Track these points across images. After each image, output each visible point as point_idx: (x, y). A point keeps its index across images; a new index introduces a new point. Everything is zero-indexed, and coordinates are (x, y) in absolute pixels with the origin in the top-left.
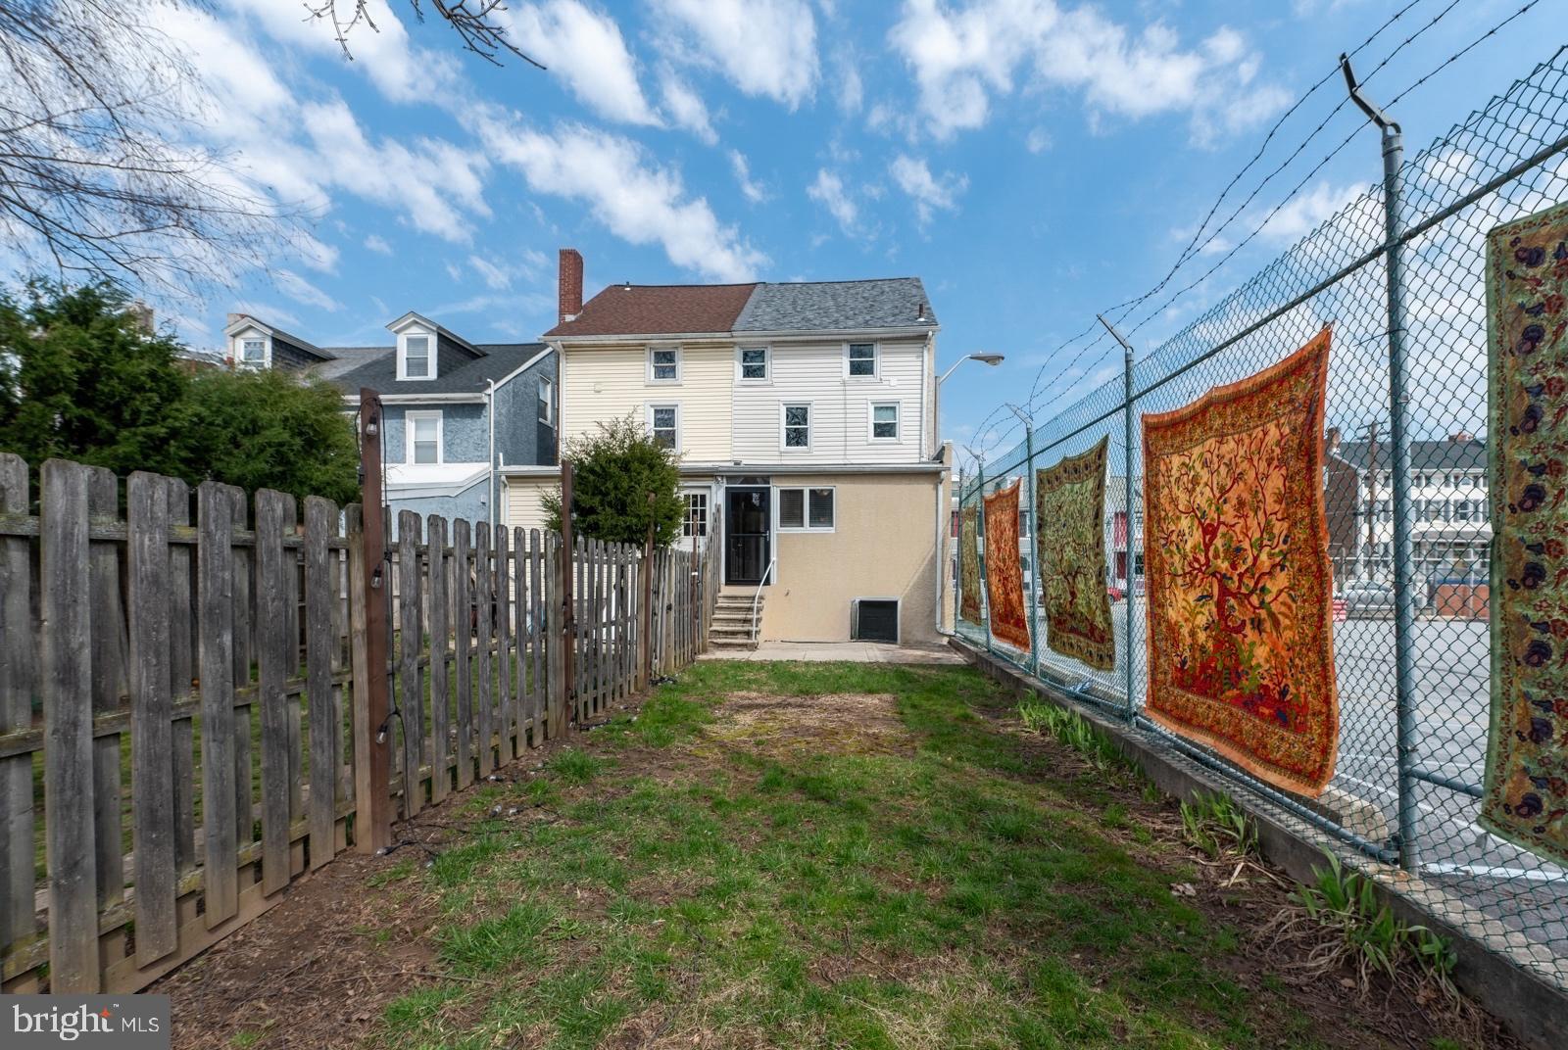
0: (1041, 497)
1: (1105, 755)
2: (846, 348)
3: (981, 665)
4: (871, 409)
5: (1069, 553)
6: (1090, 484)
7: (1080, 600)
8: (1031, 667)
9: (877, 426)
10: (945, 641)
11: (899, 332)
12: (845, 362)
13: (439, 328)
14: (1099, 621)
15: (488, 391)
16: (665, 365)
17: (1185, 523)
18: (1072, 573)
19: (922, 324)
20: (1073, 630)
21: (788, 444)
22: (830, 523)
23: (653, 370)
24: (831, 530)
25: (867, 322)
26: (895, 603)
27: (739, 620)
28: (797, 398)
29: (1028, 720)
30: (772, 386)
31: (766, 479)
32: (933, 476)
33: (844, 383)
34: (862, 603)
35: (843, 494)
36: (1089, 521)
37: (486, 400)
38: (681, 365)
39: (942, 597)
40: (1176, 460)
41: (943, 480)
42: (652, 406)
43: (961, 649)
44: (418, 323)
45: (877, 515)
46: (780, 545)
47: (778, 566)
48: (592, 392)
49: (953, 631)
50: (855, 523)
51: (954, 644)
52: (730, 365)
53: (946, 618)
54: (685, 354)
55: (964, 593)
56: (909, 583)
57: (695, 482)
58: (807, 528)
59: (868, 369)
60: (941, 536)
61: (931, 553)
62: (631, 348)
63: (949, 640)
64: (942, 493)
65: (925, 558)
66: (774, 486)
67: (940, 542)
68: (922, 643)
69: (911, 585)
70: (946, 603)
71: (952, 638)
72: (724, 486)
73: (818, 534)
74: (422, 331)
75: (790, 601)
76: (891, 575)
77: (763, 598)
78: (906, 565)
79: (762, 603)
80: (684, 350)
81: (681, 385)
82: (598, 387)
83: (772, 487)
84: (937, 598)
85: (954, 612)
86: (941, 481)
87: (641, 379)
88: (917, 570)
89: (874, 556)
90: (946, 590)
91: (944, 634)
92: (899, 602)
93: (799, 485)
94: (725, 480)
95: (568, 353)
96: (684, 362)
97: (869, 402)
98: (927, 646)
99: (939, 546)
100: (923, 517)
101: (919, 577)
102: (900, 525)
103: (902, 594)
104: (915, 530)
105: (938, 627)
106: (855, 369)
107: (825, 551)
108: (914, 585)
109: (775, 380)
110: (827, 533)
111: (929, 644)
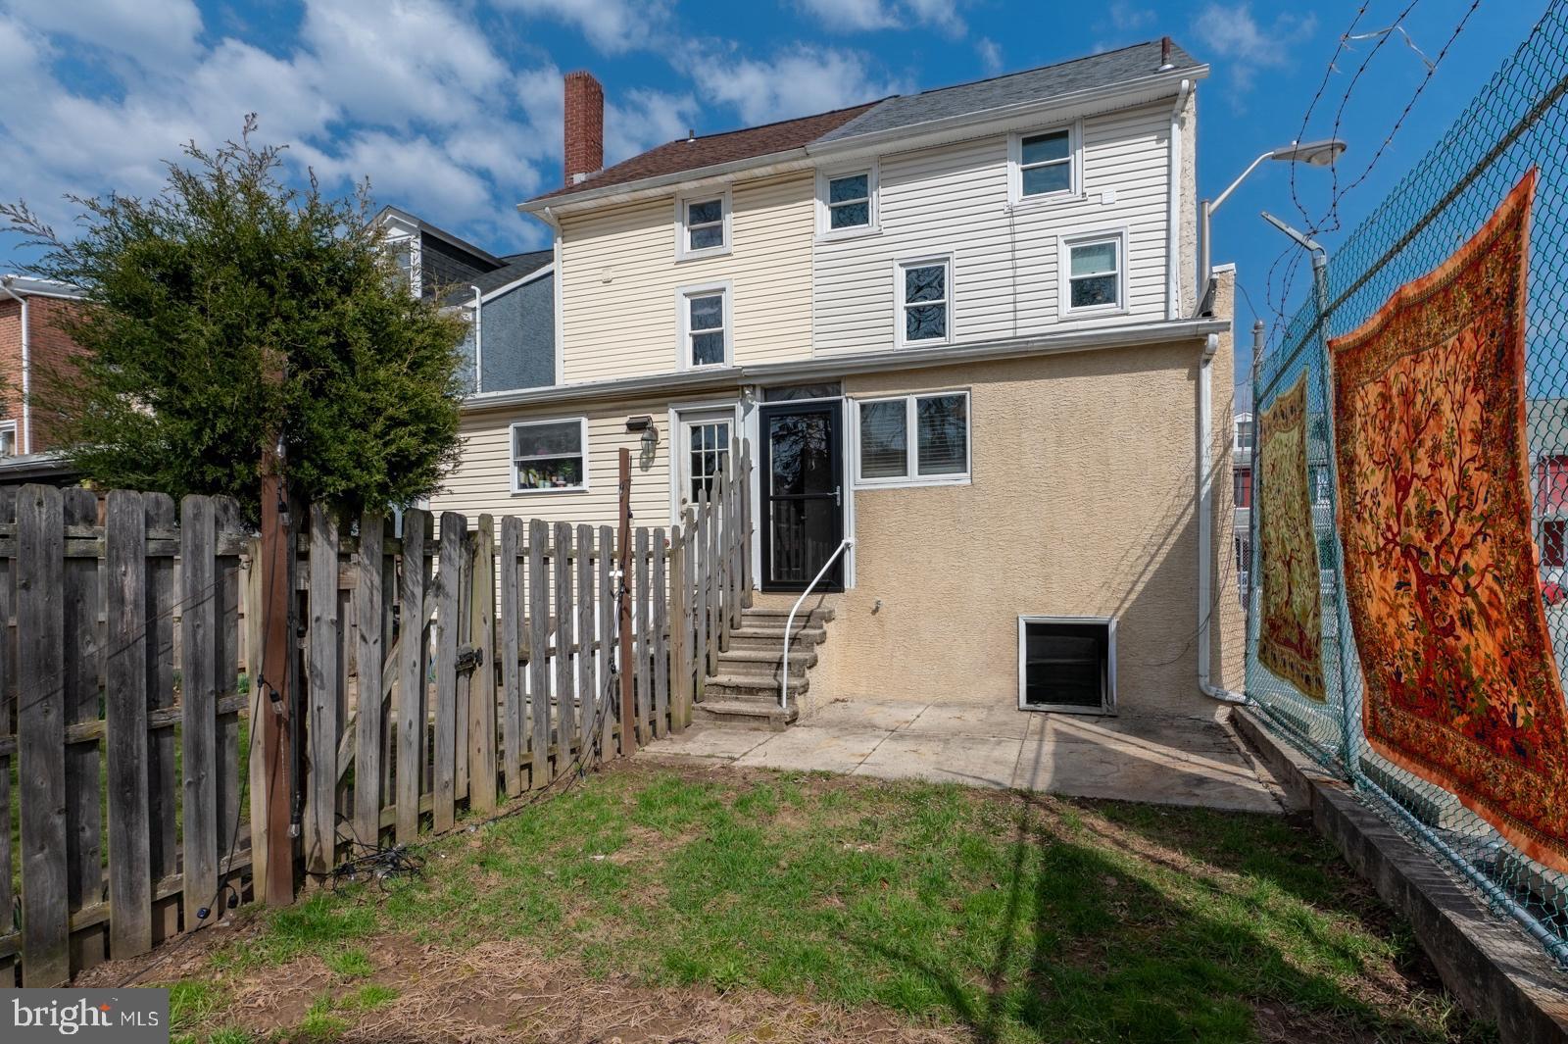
2: (1018, 147)
4: (1066, 252)
9: (1077, 286)
10: (1222, 715)
11: (1117, 94)
12: (1015, 170)
15: (471, 304)
16: (707, 226)
19: (1165, 73)
21: (910, 336)
22: (961, 463)
23: (688, 236)
24: (962, 479)
28: (922, 251)
31: (837, 385)
32: (1193, 347)
33: (1011, 212)
35: (986, 406)
37: (468, 316)
38: (730, 222)
41: (1212, 354)
42: (686, 295)
43: (1263, 755)
44: (397, 222)
45: (1059, 443)
46: (861, 512)
47: (857, 554)
48: (601, 283)
49: (1242, 689)
50: (1010, 461)
51: (1245, 735)
52: (809, 208)
53: (1224, 664)
54: (736, 201)
55: (1268, 608)
56: (1135, 583)
57: (708, 402)
58: (914, 477)
59: (1058, 179)
60: (1210, 481)
61: (1186, 520)
62: (654, 204)
63: (1232, 719)
64: (1209, 383)
65: (1172, 530)
66: (847, 398)
67: (1207, 494)
68: (1170, 721)
69: (1140, 587)
70: (1223, 629)
71: (1240, 709)
72: (757, 405)
73: (936, 487)
74: (404, 233)
75: (881, 624)
76: (1093, 570)
77: (829, 618)
78: (1127, 547)
79: (821, 627)
80: (735, 195)
81: (729, 254)
82: (610, 274)
83: (844, 400)
84: (1202, 620)
85: (1242, 649)
86: (1207, 357)
87: (671, 253)
88: (1153, 557)
89: (1053, 528)
90: (1223, 601)
91: (1219, 697)
92: (1112, 628)
93: (898, 392)
94: (758, 392)
95: (565, 227)
96: (733, 215)
97: (1061, 241)
98: (1178, 727)
99: (1205, 504)
100: (1165, 442)
101: (1157, 573)
102: (1111, 461)
103: (1118, 609)
104: (1146, 469)
105: (1204, 681)
106: (1033, 183)
107: (949, 521)
108: (1146, 589)
109: (885, 224)
110: (954, 486)
111: (1186, 727)
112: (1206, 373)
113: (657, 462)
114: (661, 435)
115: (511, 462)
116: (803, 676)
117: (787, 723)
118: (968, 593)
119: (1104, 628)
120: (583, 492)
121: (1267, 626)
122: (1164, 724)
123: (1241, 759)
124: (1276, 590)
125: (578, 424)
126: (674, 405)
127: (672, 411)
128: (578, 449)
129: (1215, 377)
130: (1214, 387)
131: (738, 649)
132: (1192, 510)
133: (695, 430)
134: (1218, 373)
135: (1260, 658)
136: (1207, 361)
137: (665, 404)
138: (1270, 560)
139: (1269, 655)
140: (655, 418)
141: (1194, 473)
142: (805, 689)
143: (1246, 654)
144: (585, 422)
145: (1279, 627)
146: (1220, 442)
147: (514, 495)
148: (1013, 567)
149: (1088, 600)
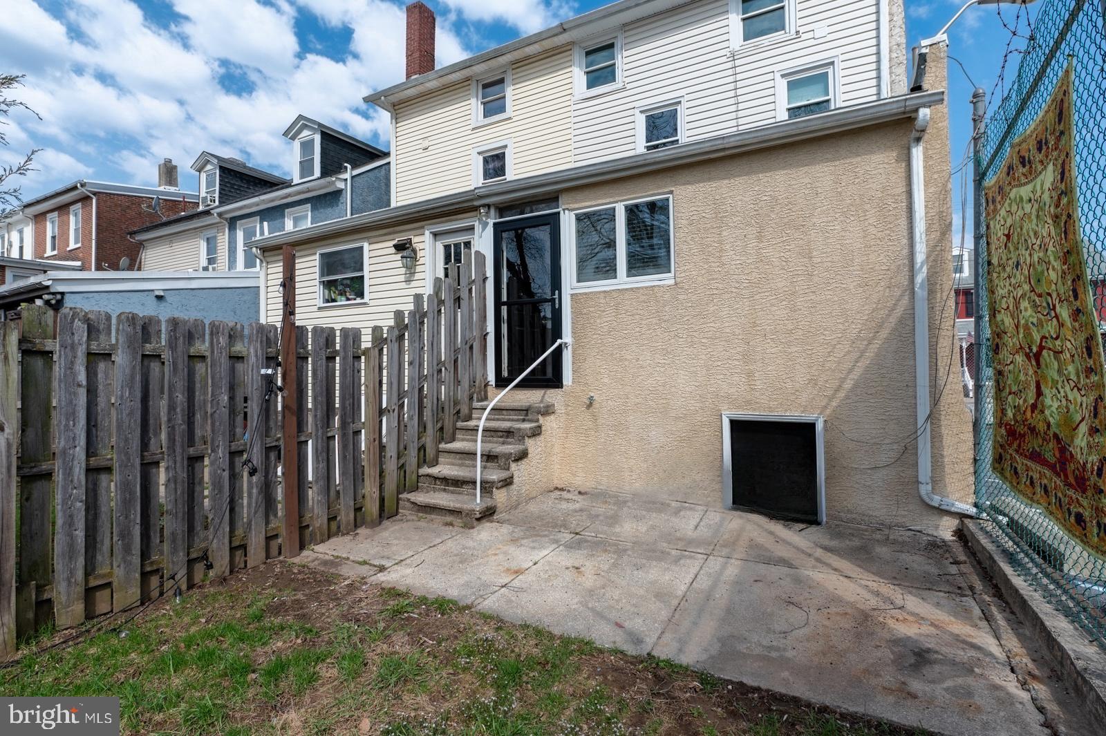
9: (794, 113)
13: (320, 125)
15: (343, 176)
16: (494, 98)
22: (665, 264)
23: (481, 108)
24: (666, 279)
26: (810, 428)
28: (657, 98)
30: (624, 89)
31: (555, 200)
33: (733, 57)
37: (341, 185)
38: (510, 92)
39: (932, 417)
41: (923, 131)
42: (479, 153)
43: (1007, 603)
44: (306, 126)
45: (760, 238)
46: (576, 314)
47: (573, 352)
48: (421, 151)
49: (972, 499)
50: (712, 259)
51: (979, 563)
52: (569, 75)
53: (948, 469)
54: (514, 77)
55: (1003, 411)
56: (843, 380)
57: (454, 223)
58: (623, 279)
59: (774, 23)
60: (925, 269)
61: (899, 311)
62: (457, 86)
63: (960, 534)
64: (921, 164)
65: (883, 323)
66: (564, 210)
67: (922, 283)
68: (886, 531)
69: (848, 385)
70: (944, 431)
71: (970, 524)
72: (491, 222)
73: (642, 288)
74: (310, 133)
75: (595, 418)
76: (798, 367)
77: (548, 411)
78: (834, 342)
79: (537, 421)
80: (514, 71)
81: (510, 118)
82: (426, 144)
83: (562, 212)
84: (921, 421)
85: (970, 455)
86: (918, 135)
87: (468, 122)
88: (863, 353)
89: (755, 325)
90: (945, 400)
91: (943, 507)
92: (820, 427)
93: (608, 201)
94: (492, 211)
95: (397, 112)
96: (513, 87)
97: (778, 75)
98: (895, 542)
99: (921, 293)
100: (872, 230)
101: (867, 370)
102: (815, 253)
103: (826, 407)
104: (852, 260)
105: (924, 490)
107: (654, 321)
108: (855, 386)
109: (628, 80)
110: (658, 286)
111: (903, 543)
112: (918, 153)
113: (417, 276)
114: (420, 254)
115: (317, 282)
116: (508, 469)
117: (478, 519)
118: (673, 389)
119: (811, 427)
120: (365, 304)
121: (1003, 431)
122: (878, 536)
123: (977, 611)
124: (1014, 389)
125: (362, 248)
126: (431, 227)
127: (427, 233)
128: (361, 269)
129: (927, 158)
130: (927, 168)
131: (463, 440)
132: (905, 300)
133: (447, 248)
134: (930, 152)
135: (994, 469)
136: (918, 140)
137: (423, 227)
138: (1004, 354)
139: (1007, 465)
140: (415, 240)
141: (906, 261)
142: (508, 482)
143: (975, 460)
144: (366, 246)
145: (1023, 436)
146: (936, 226)
147: (320, 308)
148: (716, 364)
149: (793, 397)
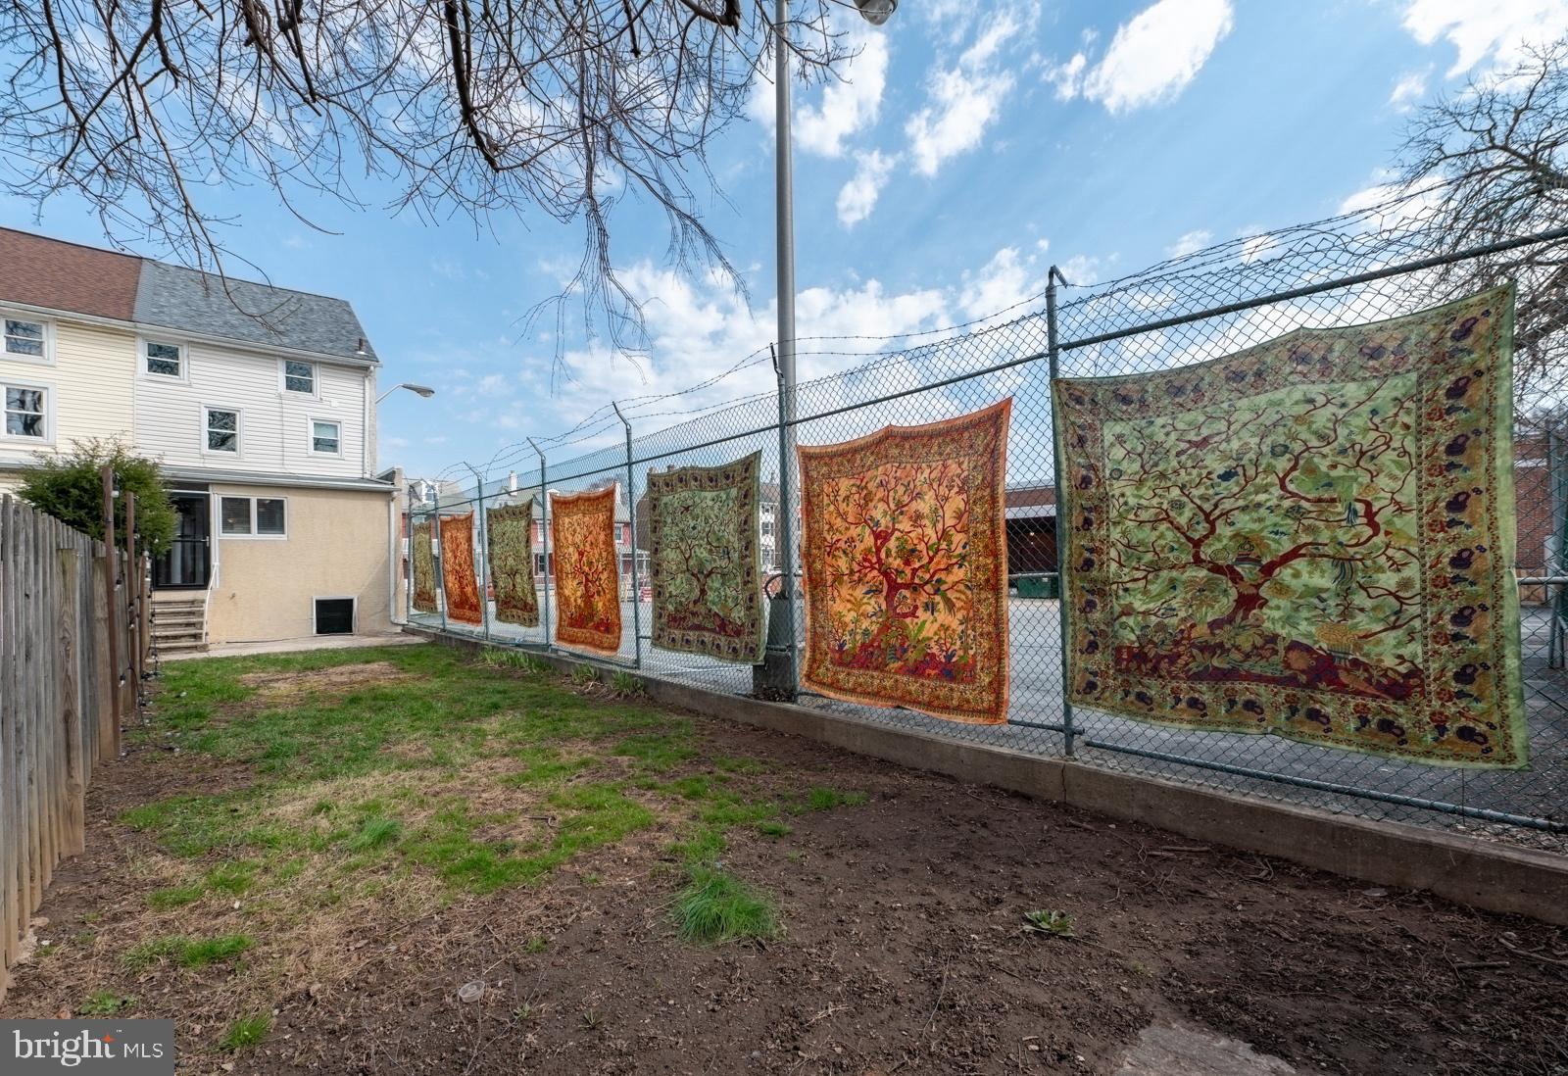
0: (490, 526)
1: (537, 666)
2: (282, 365)
3: (441, 640)
4: (311, 424)
5: (511, 561)
6: (523, 523)
7: (519, 589)
8: (486, 636)
9: (317, 440)
10: (399, 629)
11: (340, 360)
12: (281, 376)
14: (530, 600)
16: (24, 339)
17: (571, 549)
18: (513, 573)
19: (362, 358)
20: (515, 607)
21: (211, 446)
22: (281, 531)
24: (283, 537)
25: (303, 342)
26: (352, 601)
27: (180, 625)
28: (224, 404)
29: (490, 660)
30: (190, 386)
31: (205, 486)
32: (388, 495)
33: (280, 397)
34: (318, 602)
35: (295, 506)
36: (523, 544)
38: (53, 344)
40: (567, 520)
41: (394, 498)
46: (223, 551)
47: (220, 570)
49: (406, 620)
50: (308, 531)
52: (130, 355)
53: (400, 611)
54: (59, 332)
55: (417, 590)
56: (365, 583)
58: (254, 535)
59: (306, 387)
60: (394, 545)
61: (385, 558)
64: (393, 509)
66: (211, 494)
67: (393, 549)
70: (398, 598)
71: (406, 626)
73: (268, 540)
75: (236, 604)
76: (347, 577)
77: (203, 602)
78: (361, 568)
79: (202, 607)
80: (58, 327)
81: (54, 366)
84: (391, 595)
85: (406, 605)
89: (328, 560)
90: (399, 588)
91: (398, 623)
92: (355, 601)
93: (245, 494)
96: (57, 341)
97: (308, 418)
99: (392, 553)
100: (376, 528)
101: (373, 578)
102: (355, 534)
103: (358, 593)
104: (369, 539)
105: (392, 618)
106: (291, 385)
107: (275, 556)
108: (369, 584)
109: (193, 381)
110: (278, 540)
112: (392, 504)
118: (286, 588)
121: (416, 595)
124: (420, 583)
129: (396, 509)
135: (413, 607)
136: (392, 500)
138: (417, 574)
141: (388, 541)
143: (408, 607)
148: (309, 576)
149: (345, 589)
